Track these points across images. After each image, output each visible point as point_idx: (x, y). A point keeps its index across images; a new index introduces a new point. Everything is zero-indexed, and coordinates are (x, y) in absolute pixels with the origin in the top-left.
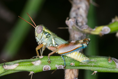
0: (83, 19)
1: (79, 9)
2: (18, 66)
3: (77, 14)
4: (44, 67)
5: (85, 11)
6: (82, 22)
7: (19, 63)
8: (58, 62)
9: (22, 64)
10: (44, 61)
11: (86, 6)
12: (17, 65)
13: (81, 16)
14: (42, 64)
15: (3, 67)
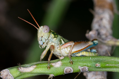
0: (107, 31)
1: (101, 19)
2: (35, 68)
3: (100, 26)
4: (66, 69)
5: (109, 22)
6: (106, 35)
7: (36, 64)
8: (81, 63)
9: (40, 66)
10: (65, 62)
11: (110, 16)
12: (35, 66)
13: (105, 27)
14: (63, 65)
15: (18, 69)
